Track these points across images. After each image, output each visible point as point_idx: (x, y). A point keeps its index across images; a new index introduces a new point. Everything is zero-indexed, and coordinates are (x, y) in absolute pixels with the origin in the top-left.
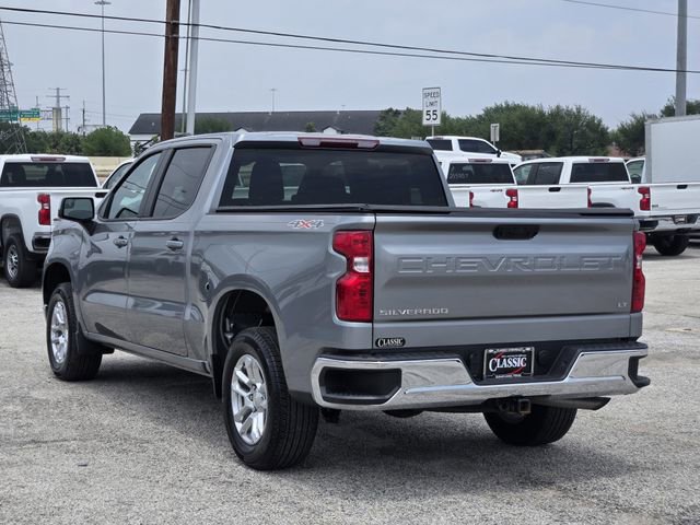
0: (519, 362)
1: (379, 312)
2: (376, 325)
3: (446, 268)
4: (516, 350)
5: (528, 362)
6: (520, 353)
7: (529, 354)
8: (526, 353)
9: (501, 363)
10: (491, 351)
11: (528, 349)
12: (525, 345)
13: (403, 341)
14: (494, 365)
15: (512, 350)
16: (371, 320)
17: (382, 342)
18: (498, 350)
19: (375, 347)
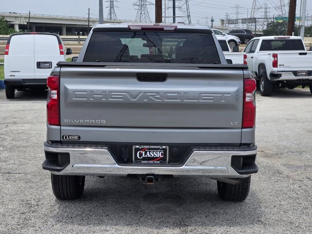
0: (159, 154)
1: (64, 120)
2: (62, 128)
3: (102, 98)
4: (155, 147)
5: (165, 154)
6: (159, 149)
7: (165, 150)
8: (163, 149)
9: (145, 154)
10: (137, 147)
11: (164, 147)
12: (162, 144)
13: (79, 137)
14: (141, 155)
15: (153, 147)
16: (59, 125)
17: (66, 137)
18: (142, 147)
19: (62, 140)
